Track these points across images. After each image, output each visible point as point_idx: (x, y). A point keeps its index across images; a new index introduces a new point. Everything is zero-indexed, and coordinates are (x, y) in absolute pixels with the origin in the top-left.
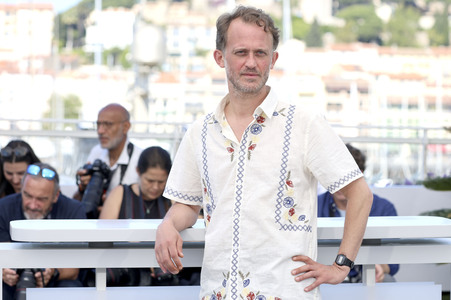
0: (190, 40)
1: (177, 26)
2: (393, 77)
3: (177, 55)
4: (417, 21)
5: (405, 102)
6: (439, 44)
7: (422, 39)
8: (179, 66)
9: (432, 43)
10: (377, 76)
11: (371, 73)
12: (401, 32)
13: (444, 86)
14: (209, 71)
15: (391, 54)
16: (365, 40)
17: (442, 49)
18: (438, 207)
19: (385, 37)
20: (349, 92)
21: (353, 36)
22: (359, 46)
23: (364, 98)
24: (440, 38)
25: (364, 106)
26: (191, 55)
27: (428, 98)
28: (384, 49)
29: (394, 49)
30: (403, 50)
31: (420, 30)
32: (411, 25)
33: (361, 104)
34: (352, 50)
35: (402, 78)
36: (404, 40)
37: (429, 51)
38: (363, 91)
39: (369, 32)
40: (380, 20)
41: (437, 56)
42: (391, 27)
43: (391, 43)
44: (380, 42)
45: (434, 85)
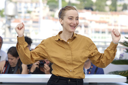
0: (25, 7)
1: (20, 2)
2: (96, 22)
3: (21, 13)
4: (105, 2)
5: (101, 31)
6: (113, 11)
7: (107, 9)
8: (21, 17)
9: (111, 10)
10: (91, 21)
11: (89, 20)
12: (100, 6)
13: (115, 25)
14: (32, 18)
15: (96, 14)
16: (87, 9)
17: (114, 12)
18: (115, 70)
19: (94, 8)
20: (81, 27)
21: (83, 7)
22: (85, 11)
23: (86, 29)
24: (113, 8)
25: (86, 32)
26: (25, 13)
27: (109, 29)
28: (94, 12)
29: (97, 12)
30: (100, 13)
31: (106, 5)
32: (103, 4)
33: (85, 31)
34: (82, 12)
35: (100, 22)
36: (101, 9)
37: (109, 13)
38: (86, 27)
39: (88, 6)
40: (92, 2)
41: (112, 15)
42: (96, 4)
43: (96, 10)
44: (92, 10)
45: (111, 25)
